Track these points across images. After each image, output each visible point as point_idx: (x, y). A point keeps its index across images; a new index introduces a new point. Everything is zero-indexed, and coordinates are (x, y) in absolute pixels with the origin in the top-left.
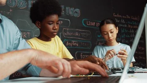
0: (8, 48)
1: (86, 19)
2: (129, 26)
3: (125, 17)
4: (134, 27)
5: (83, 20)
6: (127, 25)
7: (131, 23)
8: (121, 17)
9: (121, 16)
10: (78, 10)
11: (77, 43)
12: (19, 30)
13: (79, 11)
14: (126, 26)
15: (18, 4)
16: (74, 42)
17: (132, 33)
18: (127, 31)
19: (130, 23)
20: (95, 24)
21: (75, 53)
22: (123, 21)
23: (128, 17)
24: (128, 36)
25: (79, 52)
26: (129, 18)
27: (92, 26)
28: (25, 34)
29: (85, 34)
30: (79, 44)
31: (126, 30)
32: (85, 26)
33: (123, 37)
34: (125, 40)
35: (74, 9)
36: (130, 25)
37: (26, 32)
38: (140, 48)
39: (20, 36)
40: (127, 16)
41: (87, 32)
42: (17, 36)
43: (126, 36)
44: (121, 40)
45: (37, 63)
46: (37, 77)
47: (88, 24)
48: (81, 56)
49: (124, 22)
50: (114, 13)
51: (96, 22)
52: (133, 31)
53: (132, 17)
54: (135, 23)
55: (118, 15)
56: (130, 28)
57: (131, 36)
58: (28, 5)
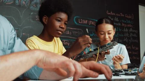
0: (2, 49)
1: (78, 17)
2: (123, 25)
3: (119, 15)
4: (128, 26)
5: (75, 17)
6: (121, 23)
9: (114, 14)
11: (68, 42)
12: (13, 29)
14: (119, 24)
17: (126, 32)
18: (121, 30)
19: (124, 21)
20: (88, 22)
22: (117, 20)
24: (122, 35)
26: (123, 16)
27: (85, 24)
29: (77, 32)
31: (119, 29)
32: (77, 24)
34: (118, 39)
36: (124, 23)
38: (134, 48)
39: (15, 35)
40: (121, 13)
41: (80, 31)
42: (12, 35)
43: (120, 35)
45: (45, 65)
46: (37, 80)
47: (80, 22)
49: (118, 20)
50: (107, 11)
51: (88, 20)
52: (127, 30)
53: (126, 16)
54: (129, 22)
55: (111, 13)
56: (124, 27)
57: (125, 35)
58: (15, 1)
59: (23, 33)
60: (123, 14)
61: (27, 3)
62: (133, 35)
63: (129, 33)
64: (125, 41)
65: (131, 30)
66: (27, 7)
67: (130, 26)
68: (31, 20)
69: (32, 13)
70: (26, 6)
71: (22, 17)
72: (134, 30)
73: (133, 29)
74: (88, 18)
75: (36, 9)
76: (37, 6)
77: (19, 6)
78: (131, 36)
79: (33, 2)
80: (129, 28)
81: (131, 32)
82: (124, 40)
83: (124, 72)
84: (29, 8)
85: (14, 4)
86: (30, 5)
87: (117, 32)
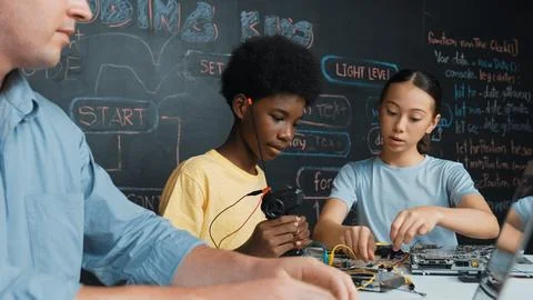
1: (333, 57)
2: (482, 75)
3: (470, 45)
4: (500, 78)
5: (325, 59)
6: (476, 70)
7: (490, 66)
8: (452, 46)
9: (453, 42)
10: (306, 24)
11: (302, 138)
13: (311, 31)
14: (470, 75)
15: (103, 14)
17: (492, 100)
18: (475, 91)
19: (484, 64)
20: (366, 71)
21: (297, 173)
22: (461, 60)
23: (479, 44)
24: (478, 110)
25: (309, 168)
26: (483, 46)
27: (355, 79)
28: (128, 113)
29: (331, 107)
30: (310, 140)
31: (469, 91)
32: (332, 80)
33: (458, 113)
34: (466, 125)
35: (293, 23)
36: (486, 70)
37: (132, 106)
38: (518, 149)
40: (476, 39)
41: (340, 101)
43: (471, 110)
44: (453, 124)
47: (341, 72)
48: (317, 182)
49: (465, 63)
50: (431, 33)
51: (367, 66)
52: (494, 93)
53: (494, 45)
54: (503, 65)
55: (444, 38)
56: (485, 82)
57: (488, 109)
58: (135, 15)
59: (161, 115)
60: (483, 42)
61: (172, 19)
62: (515, 109)
63: (502, 103)
64: (488, 130)
65: (509, 92)
66: (175, 34)
67: (506, 78)
68: (185, 74)
69: (188, 52)
70: (170, 29)
71: (158, 65)
72: (518, 91)
73: (515, 88)
74: (366, 61)
75: (200, 38)
76: (203, 30)
77: (150, 32)
78: (508, 111)
79: (190, 18)
80: (501, 87)
81: (508, 98)
82: (486, 126)
83: (455, 269)
84: (179, 37)
85: (133, 26)
86: (181, 25)
87: (461, 100)
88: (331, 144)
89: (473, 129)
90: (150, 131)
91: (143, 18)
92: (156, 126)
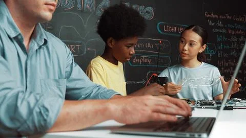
1: (163, 23)
2: (230, 31)
3: (224, 17)
4: (238, 32)
5: (159, 24)
6: (227, 29)
7: (233, 27)
8: (216, 18)
9: (217, 16)
10: (151, 8)
11: (149, 59)
13: (153, 11)
14: (224, 31)
15: (62, 4)
16: (145, 58)
17: (234, 42)
18: (226, 39)
19: (231, 26)
20: (177, 29)
21: (147, 73)
22: (220, 24)
23: (228, 17)
24: (228, 47)
26: (230, 18)
27: (173, 32)
28: (73, 47)
29: (162, 45)
30: (153, 60)
31: (224, 38)
32: (162, 33)
33: (219, 48)
34: (223, 53)
35: (145, 8)
36: (231, 29)
37: (75, 44)
39: (72, 60)
40: (227, 15)
42: (68, 61)
43: (225, 47)
44: (217, 52)
47: (166, 29)
49: (222, 25)
50: (206, 12)
51: (178, 27)
52: (235, 39)
53: (235, 18)
54: (239, 27)
55: (212, 14)
56: (231, 34)
57: (233, 46)
58: (76, 4)
59: (87, 48)
60: (230, 16)
61: (92, 6)
63: (239, 43)
65: (242, 39)
66: (93, 13)
67: (241, 32)
70: (91, 11)
71: (86, 26)
74: (177, 24)
77: (82, 11)
79: (100, 5)
80: (238, 36)
82: (232, 54)
83: (216, 106)
84: (95, 14)
85: (75, 9)
86: (96, 9)
87: (220, 42)
88: (162, 61)
89: (226, 55)
90: (82, 55)
91: (79, 6)
92: (85, 53)
